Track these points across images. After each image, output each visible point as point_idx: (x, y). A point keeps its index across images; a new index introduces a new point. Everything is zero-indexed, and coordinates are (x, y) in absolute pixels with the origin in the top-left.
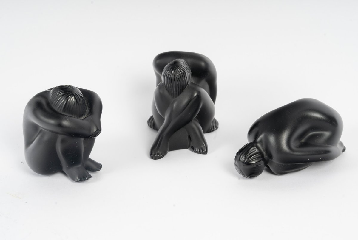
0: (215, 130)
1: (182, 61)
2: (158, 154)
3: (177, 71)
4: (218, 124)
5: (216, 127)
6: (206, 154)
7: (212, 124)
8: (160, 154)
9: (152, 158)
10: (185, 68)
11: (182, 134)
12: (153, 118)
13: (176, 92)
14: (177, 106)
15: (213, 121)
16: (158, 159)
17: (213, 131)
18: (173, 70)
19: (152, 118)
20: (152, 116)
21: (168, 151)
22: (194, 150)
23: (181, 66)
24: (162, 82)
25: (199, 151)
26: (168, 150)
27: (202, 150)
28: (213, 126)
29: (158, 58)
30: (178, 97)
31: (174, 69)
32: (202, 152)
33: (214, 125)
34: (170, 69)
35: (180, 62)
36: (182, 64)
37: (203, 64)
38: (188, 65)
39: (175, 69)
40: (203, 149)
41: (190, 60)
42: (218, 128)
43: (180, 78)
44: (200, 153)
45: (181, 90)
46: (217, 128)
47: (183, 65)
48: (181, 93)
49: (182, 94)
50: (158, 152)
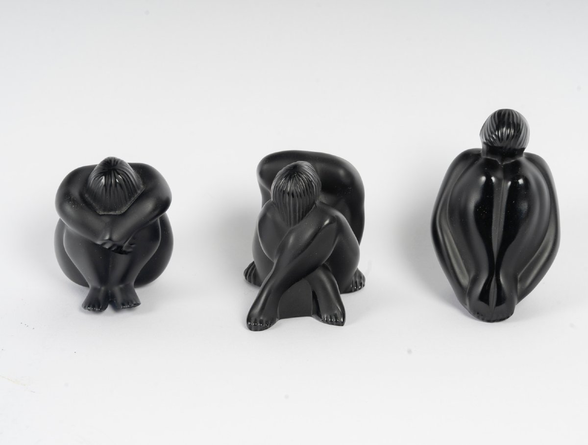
0: (360, 289)
1: (306, 165)
2: (261, 322)
3: (297, 179)
4: (364, 280)
5: (361, 284)
6: (342, 325)
7: (353, 278)
8: (264, 321)
9: (250, 328)
10: (311, 176)
11: (302, 289)
12: (255, 266)
13: (295, 216)
14: (297, 239)
15: (356, 272)
16: (261, 330)
17: (355, 290)
18: (290, 179)
19: (252, 266)
20: (253, 263)
21: (277, 319)
22: (321, 318)
23: (305, 173)
24: (272, 199)
25: (331, 321)
26: (278, 316)
27: (336, 318)
28: (356, 282)
29: (266, 161)
30: (297, 225)
31: (293, 176)
32: (336, 321)
33: (358, 280)
34: (286, 177)
35: (303, 166)
36: (306, 170)
37: (341, 172)
38: (317, 171)
39: (295, 176)
40: (338, 316)
41: (319, 166)
42: (364, 286)
43: (302, 192)
44: (332, 323)
45: (303, 212)
46: (362, 286)
47: (308, 171)
48: (302, 219)
49: (304, 220)
50: (261, 318)
